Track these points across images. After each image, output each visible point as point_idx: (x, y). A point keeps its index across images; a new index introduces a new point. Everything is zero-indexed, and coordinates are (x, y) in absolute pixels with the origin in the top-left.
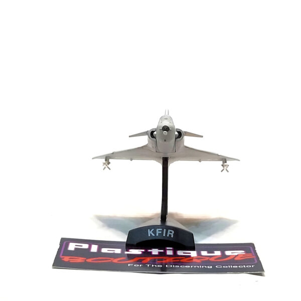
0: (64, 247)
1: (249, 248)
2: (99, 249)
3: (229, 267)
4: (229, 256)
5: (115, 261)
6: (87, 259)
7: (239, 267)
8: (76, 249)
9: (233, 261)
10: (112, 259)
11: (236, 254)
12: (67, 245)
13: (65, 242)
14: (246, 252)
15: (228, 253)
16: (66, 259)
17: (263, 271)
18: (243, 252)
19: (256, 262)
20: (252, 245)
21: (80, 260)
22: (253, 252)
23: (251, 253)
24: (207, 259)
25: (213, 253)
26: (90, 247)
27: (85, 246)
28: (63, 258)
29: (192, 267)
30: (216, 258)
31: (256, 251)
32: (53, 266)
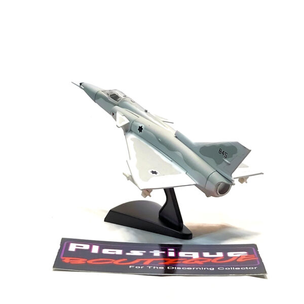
0: (64, 247)
1: (252, 249)
2: (100, 250)
3: (231, 268)
4: (231, 257)
5: (116, 262)
6: (88, 260)
7: (242, 268)
8: (76, 249)
9: (235, 262)
10: (113, 260)
11: (239, 255)
12: (68, 246)
13: (66, 243)
14: (249, 253)
15: (230, 254)
16: (67, 260)
17: (266, 272)
18: (246, 253)
19: (259, 263)
20: (255, 246)
21: (81, 261)
22: (255, 252)
23: (254, 254)
24: (209, 260)
25: (216, 254)
26: (91, 248)
27: (86, 247)
28: (64, 259)
29: (193, 269)
30: (218, 259)
31: (258, 252)
32: (54, 267)
